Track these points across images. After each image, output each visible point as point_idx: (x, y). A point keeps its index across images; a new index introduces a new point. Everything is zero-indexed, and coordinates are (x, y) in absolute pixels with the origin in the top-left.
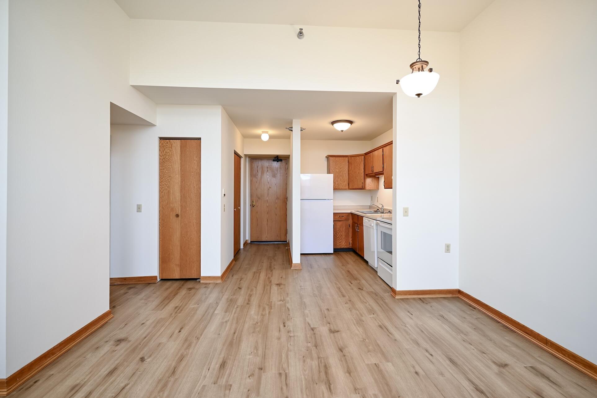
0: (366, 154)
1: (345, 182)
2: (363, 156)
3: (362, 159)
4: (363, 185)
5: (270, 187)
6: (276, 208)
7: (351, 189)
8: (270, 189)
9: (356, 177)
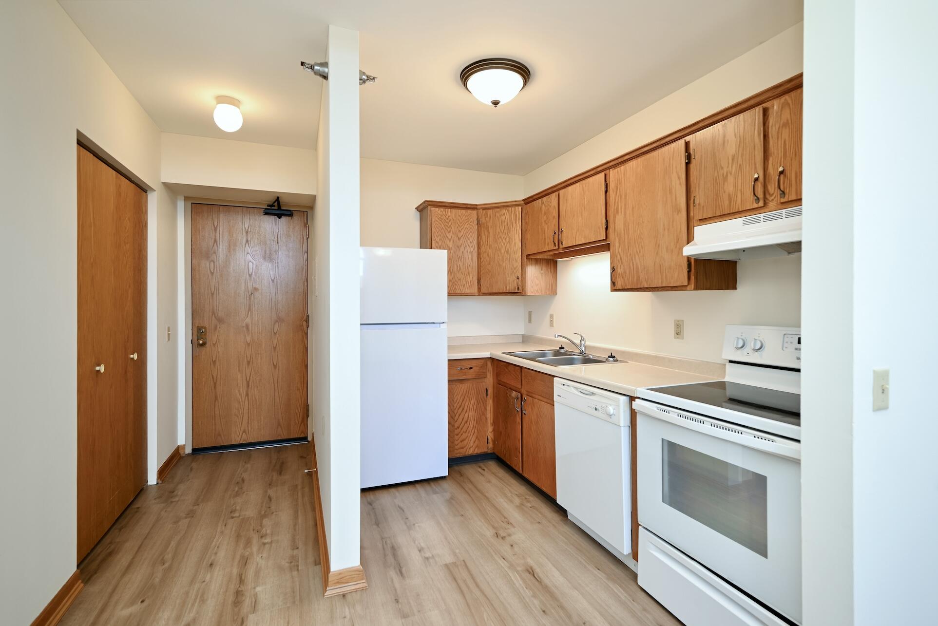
0: (528, 201)
1: (471, 275)
2: (520, 208)
3: (516, 216)
4: (520, 283)
5: (256, 289)
6: (275, 348)
7: (485, 294)
8: (256, 294)
9: (498, 262)
